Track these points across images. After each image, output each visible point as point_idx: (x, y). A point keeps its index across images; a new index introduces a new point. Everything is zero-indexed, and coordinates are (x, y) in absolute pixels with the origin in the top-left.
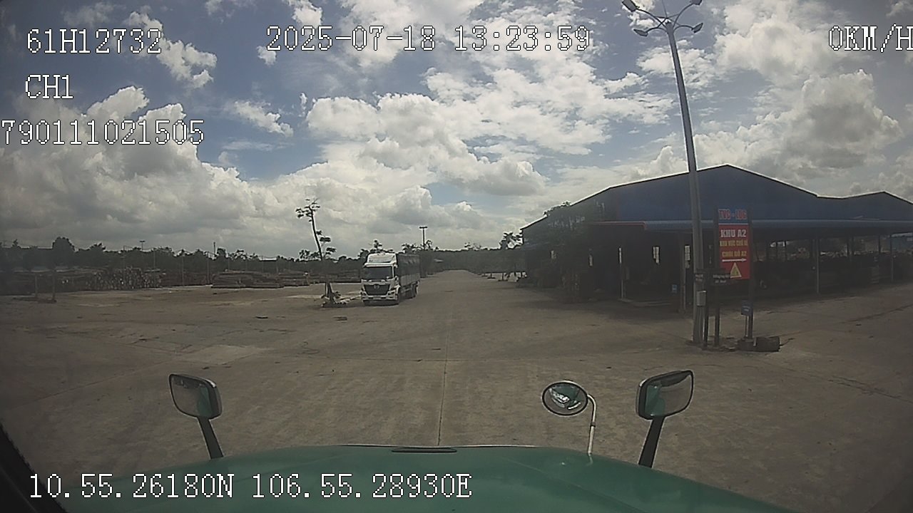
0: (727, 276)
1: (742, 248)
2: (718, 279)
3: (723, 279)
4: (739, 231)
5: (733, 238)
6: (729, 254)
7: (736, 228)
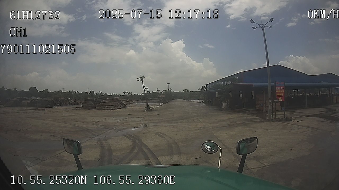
0: (278, 100)
1: (282, 93)
2: (275, 101)
3: (277, 101)
4: (281, 88)
5: (280, 90)
6: (279, 94)
7: (281, 87)
